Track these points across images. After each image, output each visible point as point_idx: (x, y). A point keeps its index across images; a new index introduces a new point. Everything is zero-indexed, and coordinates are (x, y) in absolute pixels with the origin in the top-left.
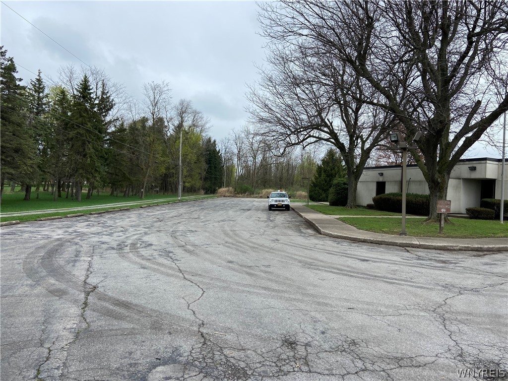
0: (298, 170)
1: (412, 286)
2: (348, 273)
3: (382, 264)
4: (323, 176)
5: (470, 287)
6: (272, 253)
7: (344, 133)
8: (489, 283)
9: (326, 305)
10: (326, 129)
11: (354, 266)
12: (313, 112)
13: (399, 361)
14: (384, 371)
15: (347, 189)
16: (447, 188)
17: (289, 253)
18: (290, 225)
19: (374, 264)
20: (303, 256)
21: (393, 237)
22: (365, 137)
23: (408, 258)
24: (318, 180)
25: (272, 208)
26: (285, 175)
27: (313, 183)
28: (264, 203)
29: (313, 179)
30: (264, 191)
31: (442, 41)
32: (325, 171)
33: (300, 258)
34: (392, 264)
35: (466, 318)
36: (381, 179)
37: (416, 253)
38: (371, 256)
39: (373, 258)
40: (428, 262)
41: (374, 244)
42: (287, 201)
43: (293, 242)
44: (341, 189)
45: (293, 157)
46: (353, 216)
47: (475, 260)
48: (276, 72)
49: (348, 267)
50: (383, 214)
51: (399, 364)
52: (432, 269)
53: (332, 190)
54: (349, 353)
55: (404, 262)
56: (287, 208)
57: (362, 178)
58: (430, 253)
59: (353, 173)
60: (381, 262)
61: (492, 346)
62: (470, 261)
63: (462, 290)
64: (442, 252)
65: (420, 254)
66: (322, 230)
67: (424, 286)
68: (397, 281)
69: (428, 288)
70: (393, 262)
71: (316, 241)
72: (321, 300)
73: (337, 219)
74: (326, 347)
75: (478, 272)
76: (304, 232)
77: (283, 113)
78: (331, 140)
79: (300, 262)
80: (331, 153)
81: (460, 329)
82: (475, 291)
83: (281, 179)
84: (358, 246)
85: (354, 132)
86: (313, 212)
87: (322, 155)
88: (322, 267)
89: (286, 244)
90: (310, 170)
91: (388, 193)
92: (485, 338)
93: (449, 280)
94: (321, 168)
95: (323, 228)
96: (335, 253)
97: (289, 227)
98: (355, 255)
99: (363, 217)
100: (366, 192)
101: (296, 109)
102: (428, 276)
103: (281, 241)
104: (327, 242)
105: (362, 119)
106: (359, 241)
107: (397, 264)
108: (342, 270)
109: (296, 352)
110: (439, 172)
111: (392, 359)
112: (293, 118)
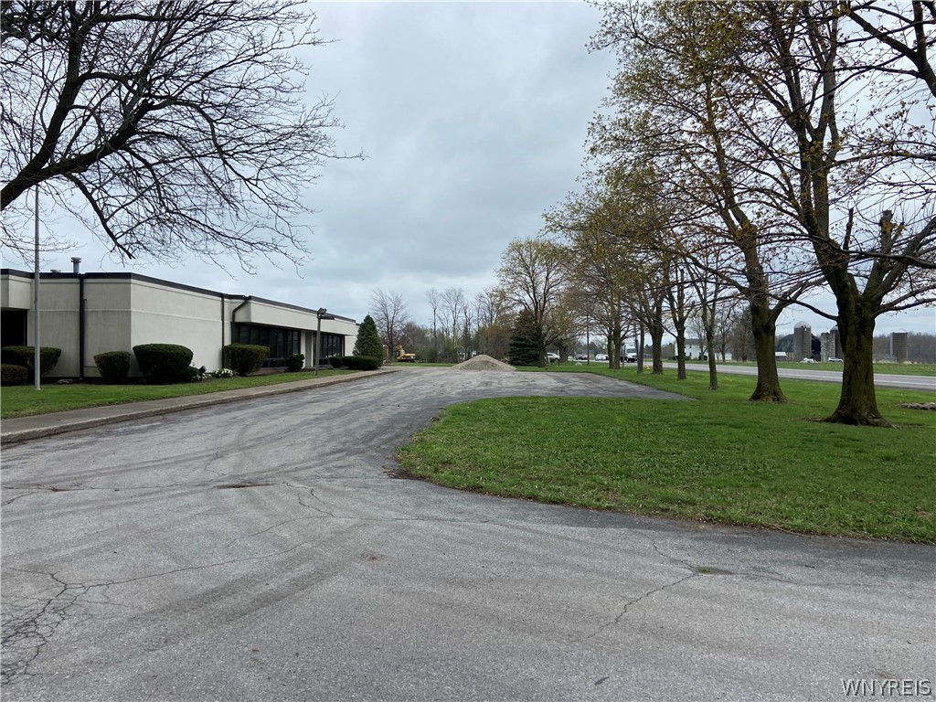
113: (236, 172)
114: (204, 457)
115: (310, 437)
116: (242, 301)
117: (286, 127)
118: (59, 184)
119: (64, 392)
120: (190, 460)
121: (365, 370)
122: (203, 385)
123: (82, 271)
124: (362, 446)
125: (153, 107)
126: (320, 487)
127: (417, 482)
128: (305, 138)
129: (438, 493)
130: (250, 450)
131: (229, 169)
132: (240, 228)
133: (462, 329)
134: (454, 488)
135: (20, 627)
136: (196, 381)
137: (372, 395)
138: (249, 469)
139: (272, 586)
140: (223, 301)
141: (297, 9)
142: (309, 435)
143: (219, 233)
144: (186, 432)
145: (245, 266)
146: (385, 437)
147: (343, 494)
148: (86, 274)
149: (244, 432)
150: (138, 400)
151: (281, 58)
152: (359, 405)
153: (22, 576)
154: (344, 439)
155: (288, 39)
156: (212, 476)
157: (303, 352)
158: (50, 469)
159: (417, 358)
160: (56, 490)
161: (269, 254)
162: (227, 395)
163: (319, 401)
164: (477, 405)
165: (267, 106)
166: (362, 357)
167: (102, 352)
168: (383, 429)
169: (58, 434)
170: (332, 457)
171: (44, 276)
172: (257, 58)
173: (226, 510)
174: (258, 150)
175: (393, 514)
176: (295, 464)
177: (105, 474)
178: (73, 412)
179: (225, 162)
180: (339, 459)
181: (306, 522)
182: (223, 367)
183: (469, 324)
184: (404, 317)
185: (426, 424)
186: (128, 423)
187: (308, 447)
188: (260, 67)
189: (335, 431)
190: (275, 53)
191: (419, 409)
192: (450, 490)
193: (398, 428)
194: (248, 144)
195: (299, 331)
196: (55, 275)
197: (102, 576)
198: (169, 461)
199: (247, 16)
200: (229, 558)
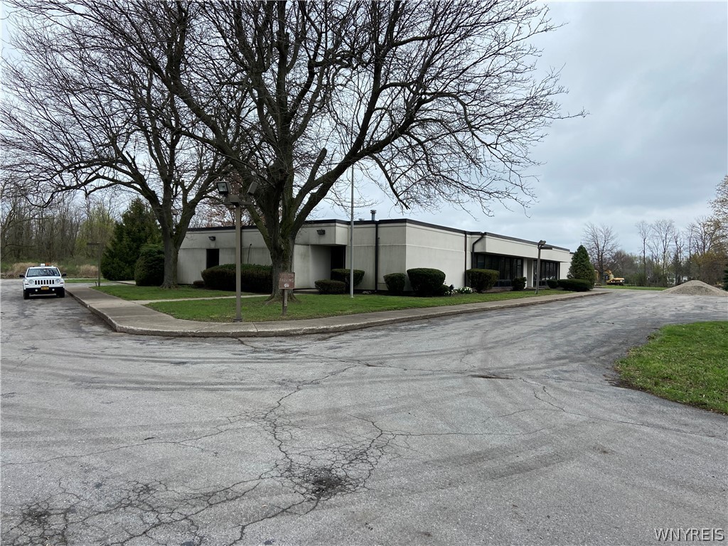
0: (82, 231)
1: (241, 389)
2: (152, 386)
3: (205, 365)
4: (126, 240)
5: (309, 379)
6: (21, 371)
7: (156, 176)
8: (331, 371)
9: (109, 441)
10: (124, 168)
11: (163, 373)
12: (102, 138)
13: (208, 499)
14: (186, 518)
15: (163, 260)
16: (292, 257)
17: (53, 368)
18: (62, 321)
19: (193, 366)
20: (79, 371)
21: (224, 325)
22: (187, 184)
23: (241, 353)
24: (118, 247)
25: (29, 294)
26: (57, 238)
27: (110, 251)
28: (15, 287)
29: (109, 245)
30: (17, 267)
31: (280, 65)
32: (129, 233)
33: (74, 374)
34: (219, 363)
35: (301, 419)
36: (213, 246)
37: (252, 344)
38: (190, 355)
39: (193, 358)
40: (265, 355)
41: (198, 339)
42: (58, 282)
43: (64, 348)
44: (154, 261)
45: (72, 209)
46: (171, 300)
47: (318, 345)
48: (30, 65)
49: (154, 376)
50: (214, 293)
51: (208, 503)
52: (269, 362)
53: (140, 262)
54: (137, 507)
55: (234, 359)
56: (60, 292)
57: (186, 243)
58: (269, 341)
59: (172, 236)
60: (203, 363)
61: (325, 449)
62: (314, 347)
63: (301, 385)
64: (283, 339)
65: (257, 344)
66: (118, 325)
67: (256, 386)
68: (222, 386)
69: (261, 389)
70: (220, 360)
71: (106, 343)
72: (102, 435)
73: (145, 305)
74: (102, 506)
75: (321, 359)
76: (87, 330)
77: (47, 134)
78: (135, 185)
79: (73, 380)
80: (137, 205)
81: (293, 435)
82: (315, 383)
83: (49, 245)
84: (173, 344)
85: (171, 176)
86: (105, 298)
87: (123, 208)
88: (112, 382)
89: (50, 354)
90: (103, 231)
91: (223, 264)
92: (319, 440)
93: (287, 374)
94: (121, 228)
95: (119, 321)
96: (135, 358)
97: (59, 324)
98: (167, 358)
99: (186, 300)
100: (191, 264)
101: (71, 130)
102: (263, 373)
103: (41, 350)
104: (125, 342)
105: (181, 158)
106: (177, 336)
107: (225, 362)
108: (143, 383)
109: (46, 527)
110: (283, 236)
111: (200, 498)
112: (67, 145)
113: (481, 141)
114: (458, 352)
115: (537, 344)
116: (480, 236)
117: (520, 100)
118: (367, 162)
119: (367, 300)
120: (449, 353)
121: (578, 291)
122: (453, 299)
123: (377, 219)
124: (583, 356)
125: (426, 101)
126: (551, 386)
127: (638, 392)
128: (535, 107)
129: (660, 404)
130: (492, 350)
131: (475, 139)
132: (483, 182)
133: (673, 256)
134: (676, 401)
135: (358, 455)
136: (447, 295)
137: (587, 313)
138: (493, 365)
139: (521, 458)
140: (466, 237)
141: (532, 6)
142: (536, 342)
143: (467, 187)
144: (445, 332)
145: (485, 210)
146: (603, 349)
147: (571, 394)
148: (380, 221)
149: (485, 336)
150: (411, 308)
151: (519, 48)
152: (575, 321)
153: (355, 421)
154: (566, 348)
155: (525, 31)
156: (467, 367)
157: (525, 275)
158: (364, 351)
159: (627, 282)
160: (369, 366)
161: (503, 200)
162: (470, 307)
163: (541, 315)
164: (693, 327)
165: (506, 86)
166: (576, 280)
167: (389, 273)
168: (601, 343)
169: (366, 328)
170: (557, 362)
171: (356, 223)
172: (501, 52)
173: (479, 394)
174: (498, 121)
175: (619, 418)
176: (527, 364)
177: (397, 358)
178: (373, 313)
179: (473, 134)
180: (563, 364)
181: (542, 412)
182: (465, 286)
183: (680, 252)
184: (613, 247)
185: (642, 341)
186: (407, 323)
187: (537, 352)
188: (503, 57)
189: (558, 341)
190: (514, 45)
191: (633, 327)
192: (673, 404)
193: (615, 343)
194: (490, 118)
195: (522, 259)
196: (361, 222)
197: (403, 429)
198: (436, 353)
199: (493, 20)
200: (486, 431)
